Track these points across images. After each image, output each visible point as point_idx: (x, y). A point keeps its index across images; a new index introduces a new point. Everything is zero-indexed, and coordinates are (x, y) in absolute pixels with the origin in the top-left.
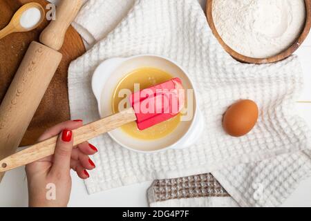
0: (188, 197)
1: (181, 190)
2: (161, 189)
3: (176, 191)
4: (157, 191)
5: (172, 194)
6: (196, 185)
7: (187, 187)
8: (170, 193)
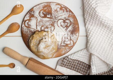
0: (71, 69)
1: (70, 66)
2: (63, 62)
3: (67, 65)
4: (62, 62)
5: (66, 66)
6: (75, 66)
7: (72, 66)
8: (65, 65)
